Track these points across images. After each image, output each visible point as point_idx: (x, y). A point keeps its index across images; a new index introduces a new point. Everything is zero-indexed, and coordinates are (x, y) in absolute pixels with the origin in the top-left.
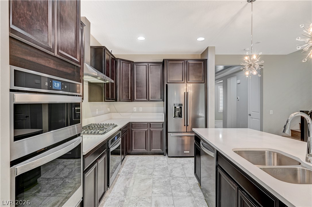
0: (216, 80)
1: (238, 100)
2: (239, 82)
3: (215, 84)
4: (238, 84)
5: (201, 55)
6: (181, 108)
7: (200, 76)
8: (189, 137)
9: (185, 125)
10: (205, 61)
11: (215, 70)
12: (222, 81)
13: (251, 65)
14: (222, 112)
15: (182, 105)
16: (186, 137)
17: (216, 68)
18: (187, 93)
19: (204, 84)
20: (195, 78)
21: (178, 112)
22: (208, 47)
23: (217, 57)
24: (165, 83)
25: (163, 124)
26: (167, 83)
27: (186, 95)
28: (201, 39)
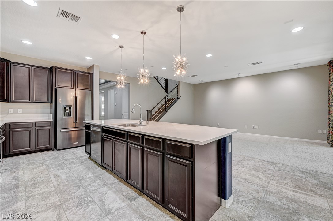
0: (100, 90)
1: (116, 105)
2: (116, 93)
3: (99, 93)
4: (116, 94)
5: (88, 69)
6: (70, 108)
7: (87, 85)
8: (76, 131)
9: (74, 122)
10: (92, 74)
11: (99, 82)
12: (104, 91)
13: (120, 82)
14: (104, 116)
15: (71, 106)
16: (73, 131)
17: (100, 81)
18: (76, 97)
19: (91, 91)
20: (84, 86)
21: (67, 112)
22: (94, 65)
23: (101, 73)
24: (54, 87)
25: (51, 123)
26: (56, 87)
27: (75, 98)
28: (89, 58)
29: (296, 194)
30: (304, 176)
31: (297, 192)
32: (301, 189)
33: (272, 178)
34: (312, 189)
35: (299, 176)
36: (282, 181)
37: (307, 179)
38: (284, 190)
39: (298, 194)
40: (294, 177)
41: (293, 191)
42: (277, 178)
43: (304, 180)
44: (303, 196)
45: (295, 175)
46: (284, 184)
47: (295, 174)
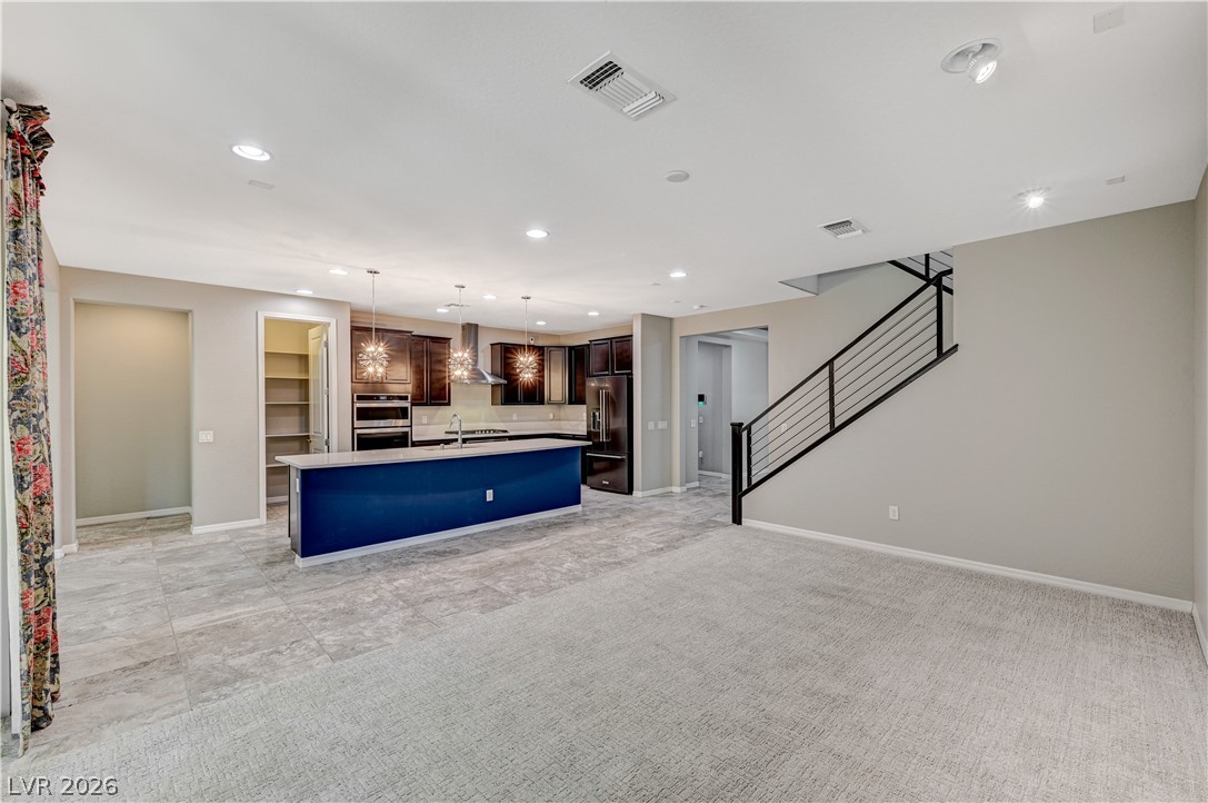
29: (230, 613)
30: (231, 662)
31: (230, 617)
32: (226, 626)
33: (291, 616)
34: (202, 638)
35: (241, 654)
36: (268, 621)
37: (219, 658)
38: (251, 608)
39: (225, 614)
40: (251, 644)
41: (236, 615)
42: (282, 621)
43: (225, 648)
44: (217, 617)
45: (254, 649)
46: (262, 618)
47: (255, 655)
